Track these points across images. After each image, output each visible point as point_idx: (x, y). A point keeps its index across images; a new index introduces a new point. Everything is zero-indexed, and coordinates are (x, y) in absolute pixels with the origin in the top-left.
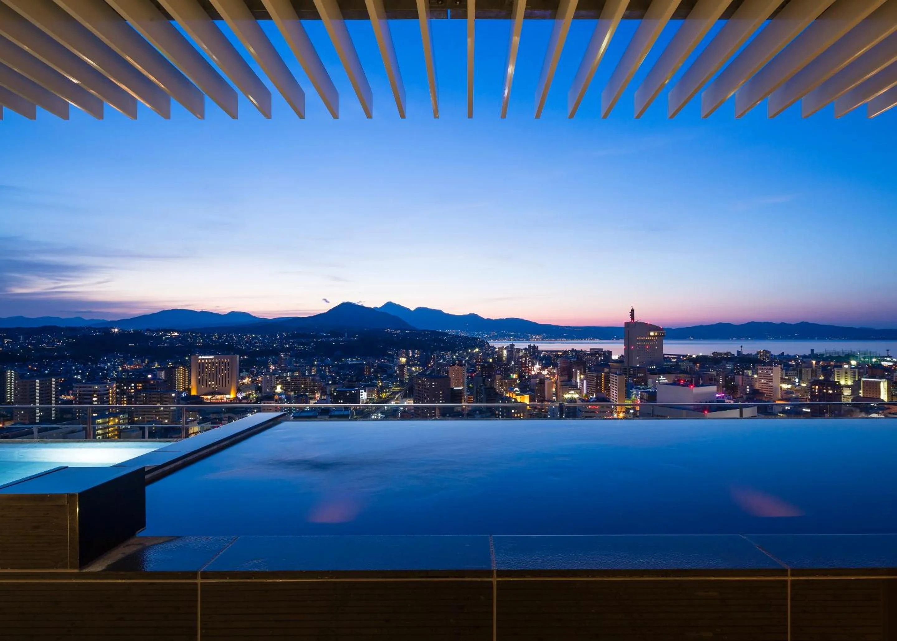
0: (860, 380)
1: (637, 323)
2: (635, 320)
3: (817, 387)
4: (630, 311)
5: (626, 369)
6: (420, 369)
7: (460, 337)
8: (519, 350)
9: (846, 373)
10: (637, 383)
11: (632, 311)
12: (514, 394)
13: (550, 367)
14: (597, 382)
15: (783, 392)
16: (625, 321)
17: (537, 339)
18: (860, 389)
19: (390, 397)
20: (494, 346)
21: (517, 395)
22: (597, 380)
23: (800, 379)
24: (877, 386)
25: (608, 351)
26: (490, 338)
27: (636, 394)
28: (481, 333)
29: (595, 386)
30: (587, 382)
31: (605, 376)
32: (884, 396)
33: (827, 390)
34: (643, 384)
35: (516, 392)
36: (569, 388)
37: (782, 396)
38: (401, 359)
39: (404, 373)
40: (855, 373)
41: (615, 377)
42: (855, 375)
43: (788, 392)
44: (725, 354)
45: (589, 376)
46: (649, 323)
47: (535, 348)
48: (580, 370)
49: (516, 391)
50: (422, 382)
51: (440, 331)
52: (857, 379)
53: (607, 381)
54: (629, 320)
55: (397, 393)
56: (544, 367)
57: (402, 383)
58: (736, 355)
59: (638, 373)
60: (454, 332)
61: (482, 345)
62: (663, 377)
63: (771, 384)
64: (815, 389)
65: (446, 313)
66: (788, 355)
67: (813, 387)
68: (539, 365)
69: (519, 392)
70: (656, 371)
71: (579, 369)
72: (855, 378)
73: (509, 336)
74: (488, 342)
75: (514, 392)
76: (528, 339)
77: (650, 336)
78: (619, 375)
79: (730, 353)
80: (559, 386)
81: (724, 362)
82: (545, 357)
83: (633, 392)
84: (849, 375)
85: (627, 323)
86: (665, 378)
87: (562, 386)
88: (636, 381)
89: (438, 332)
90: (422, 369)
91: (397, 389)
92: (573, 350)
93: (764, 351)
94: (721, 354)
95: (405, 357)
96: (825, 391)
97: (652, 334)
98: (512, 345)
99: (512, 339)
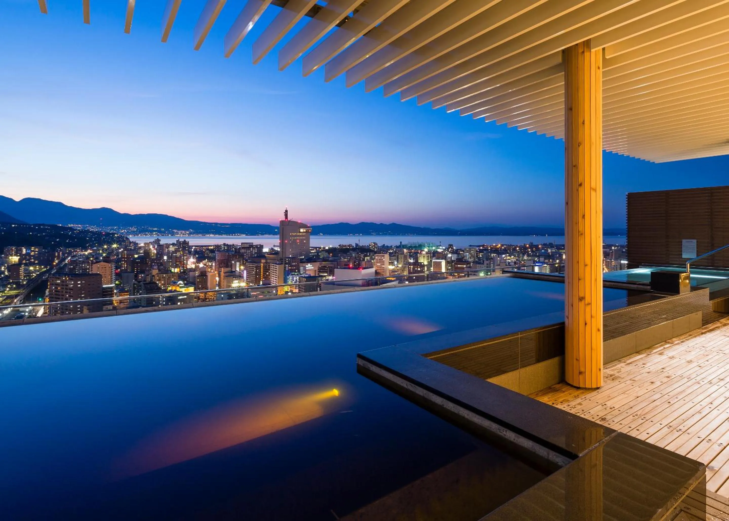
0: (431, 261)
1: (290, 221)
2: (289, 219)
3: (412, 267)
4: (285, 212)
5: (283, 259)
6: (41, 269)
7: (91, 232)
8: (168, 246)
9: (424, 257)
10: (292, 271)
12: (177, 287)
13: (205, 260)
14: (256, 272)
15: (391, 272)
16: (280, 220)
17: (184, 234)
18: (431, 266)
19: (4, 302)
20: (135, 242)
21: (181, 287)
22: (256, 270)
23: (398, 262)
24: (439, 264)
25: (260, 245)
26: (128, 233)
27: (292, 280)
28: (117, 229)
29: (254, 275)
30: (247, 272)
31: (263, 266)
32: (443, 270)
33: (417, 268)
34: (297, 271)
35: (180, 286)
36: (233, 278)
37: (390, 275)
38: (10, 258)
39: (20, 274)
40: (428, 257)
41: (276, 266)
42: (428, 258)
43: (393, 271)
44: (348, 246)
45: (249, 266)
46: (299, 222)
47: (185, 243)
48: (240, 261)
49: (180, 284)
50: (62, 281)
51: (60, 225)
52: (429, 261)
53: (267, 269)
55: (16, 296)
56: (199, 260)
57: (19, 286)
58: (355, 247)
59: (293, 262)
60: (79, 227)
61: (121, 240)
62: (310, 265)
63: (383, 266)
64: (411, 268)
65: (69, 205)
66: (387, 246)
67: (410, 267)
68: (193, 258)
69: (183, 285)
70: (305, 260)
71: (238, 261)
72: (428, 260)
73: (152, 232)
74: (128, 237)
75: (178, 286)
76: (173, 234)
77: (300, 232)
78: (278, 264)
79: (351, 245)
80: (222, 277)
81: (351, 252)
82: (196, 252)
83: (289, 278)
84: (425, 258)
85: (282, 222)
86: (311, 266)
87: (227, 276)
88: (290, 269)
89: (59, 226)
90: (44, 268)
91: (13, 292)
92: (224, 244)
93: (374, 243)
94: (346, 246)
95: (16, 255)
96: (416, 269)
97: (302, 230)
98: (158, 241)
99: (155, 234)
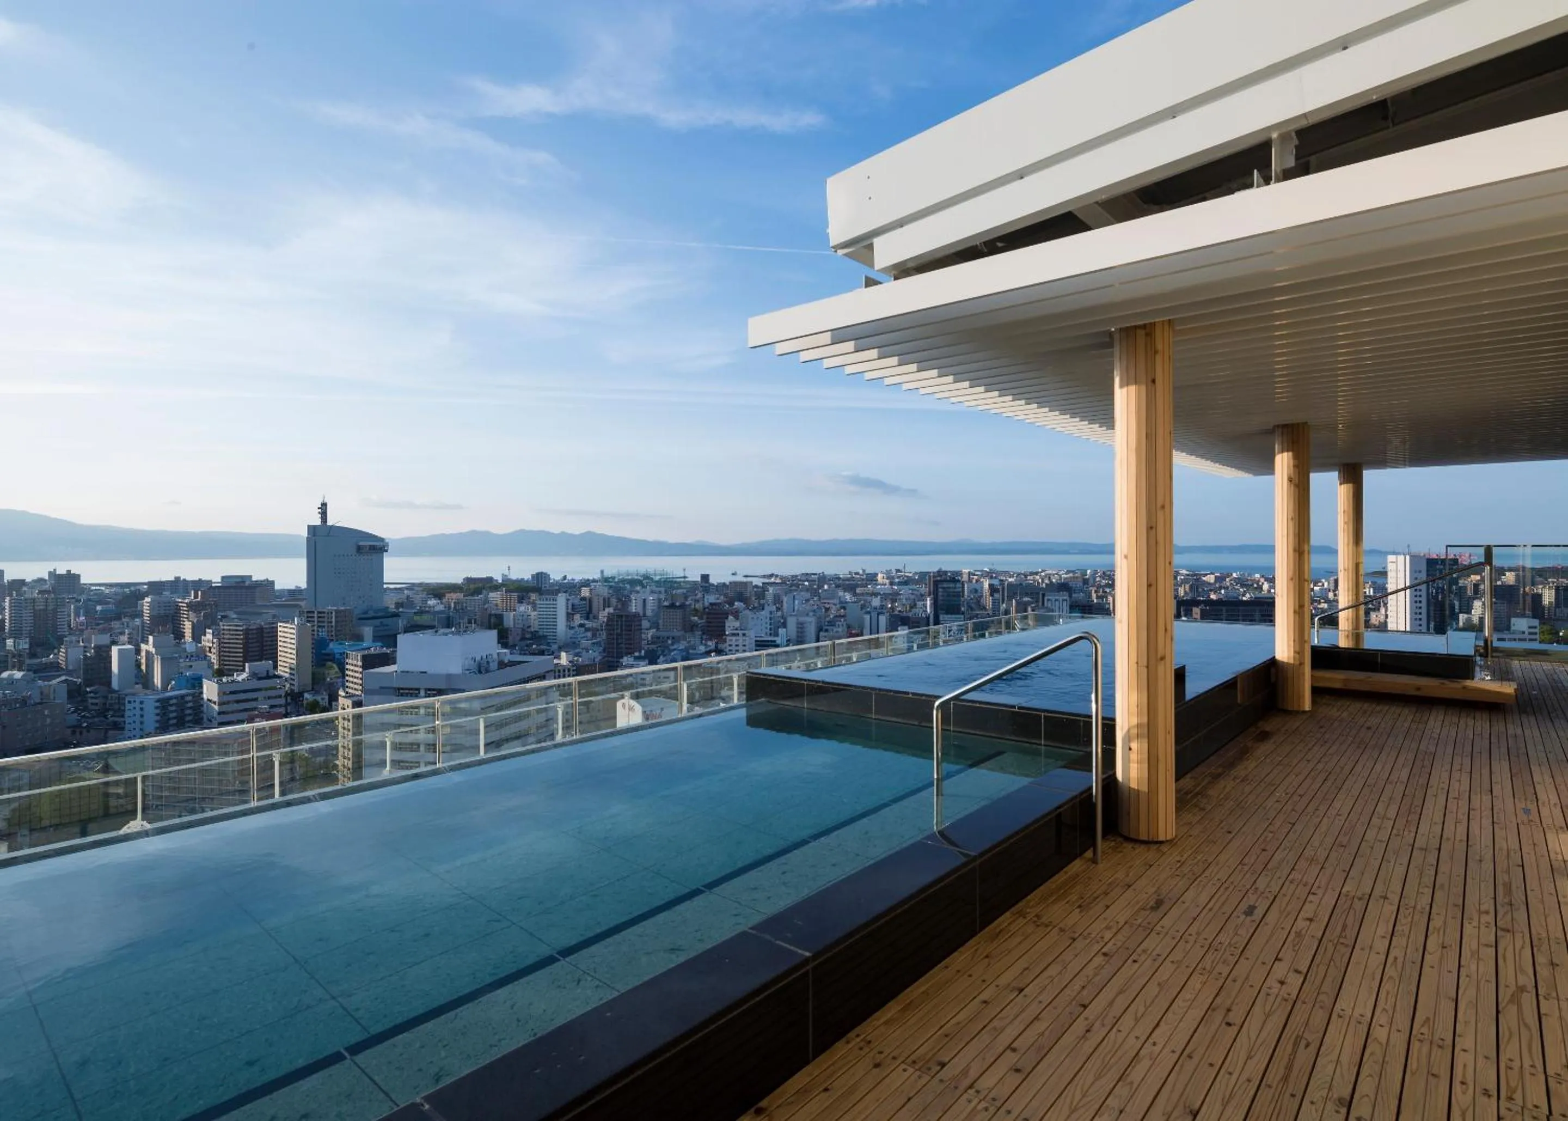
1: (333, 527)
2: (330, 523)
4: (319, 506)
11: (324, 506)
16: (310, 524)
22: (247, 637)
41: (291, 629)
54: (318, 522)
58: (501, 581)
70: (372, 613)
78: (299, 624)
79: (490, 577)
81: (485, 592)
85: (311, 529)
